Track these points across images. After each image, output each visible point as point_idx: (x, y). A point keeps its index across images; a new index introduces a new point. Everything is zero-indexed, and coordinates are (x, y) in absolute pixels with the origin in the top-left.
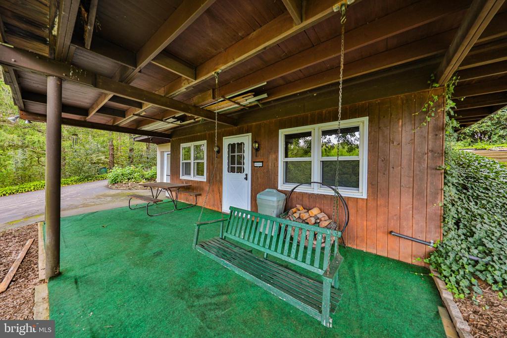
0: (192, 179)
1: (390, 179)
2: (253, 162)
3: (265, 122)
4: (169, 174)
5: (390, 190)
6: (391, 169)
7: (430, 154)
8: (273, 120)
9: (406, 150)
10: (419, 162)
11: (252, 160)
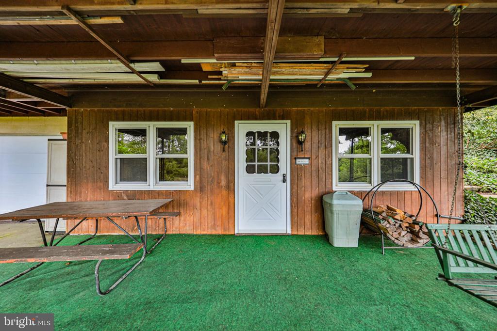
0: (152, 188)
1: (434, 172)
2: (294, 158)
3: (312, 109)
4: (65, 183)
5: (434, 182)
6: (435, 165)
7: (456, 153)
8: (324, 109)
9: (443, 150)
10: (451, 160)
11: (291, 156)
